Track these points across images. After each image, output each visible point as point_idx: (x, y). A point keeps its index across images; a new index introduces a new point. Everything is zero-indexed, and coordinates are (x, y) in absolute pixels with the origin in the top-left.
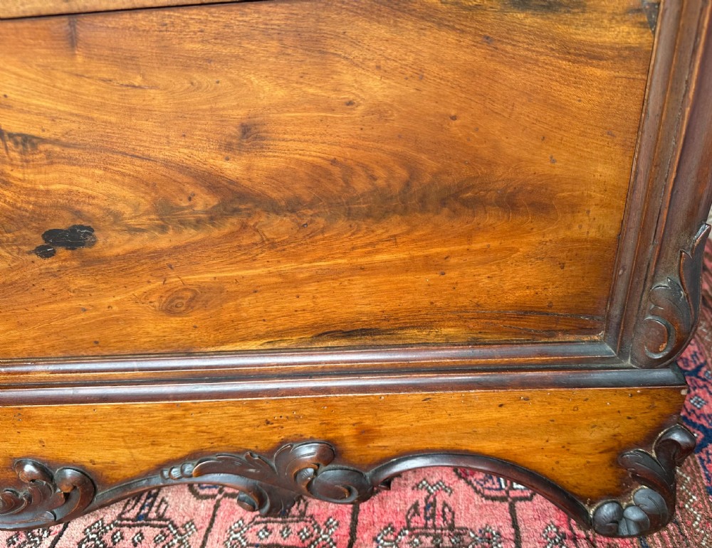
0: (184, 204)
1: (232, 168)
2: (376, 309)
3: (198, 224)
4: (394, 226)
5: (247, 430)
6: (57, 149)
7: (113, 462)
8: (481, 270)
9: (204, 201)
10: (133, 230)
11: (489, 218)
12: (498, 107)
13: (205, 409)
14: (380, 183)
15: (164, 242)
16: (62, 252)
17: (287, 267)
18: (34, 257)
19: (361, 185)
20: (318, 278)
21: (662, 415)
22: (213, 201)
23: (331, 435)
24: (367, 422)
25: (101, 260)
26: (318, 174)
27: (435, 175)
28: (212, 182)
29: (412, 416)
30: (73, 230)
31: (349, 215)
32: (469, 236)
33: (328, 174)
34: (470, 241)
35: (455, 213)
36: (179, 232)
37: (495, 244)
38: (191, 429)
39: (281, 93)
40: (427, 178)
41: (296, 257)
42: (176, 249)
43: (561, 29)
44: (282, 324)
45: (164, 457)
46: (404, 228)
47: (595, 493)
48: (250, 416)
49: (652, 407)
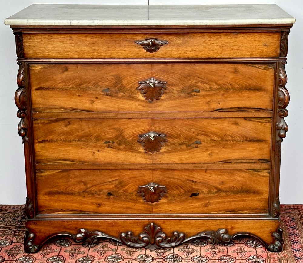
0: (212, 191)
1: (220, 186)
2: (235, 207)
3: (213, 193)
4: (239, 195)
5: (214, 226)
6: (198, 183)
7: (190, 232)
8: (250, 202)
9: (215, 190)
10: (204, 194)
11: (252, 194)
12: (253, 181)
13: (208, 222)
14: (238, 189)
15: (208, 196)
16: (193, 196)
17: (223, 200)
18: (189, 197)
19: (235, 189)
20: (228, 202)
21: (277, 226)
22: (216, 191)
23: (227, 228)
24: (233, 226)
25: (198, 198)
26: (230, 188)
27: (245, 188)
28: (216, 188)
29: (240, 225)
30: (196, 194)
31: (233, 193)
32: (249, 197)
33: (231, 188)
34: (249, 198)
35: (247, 194)
36: (210, 194)
37: (252, 198)
38: (205, 226)
39: (228, 178)
40: (244, 189)
41: (225, 199)
42: (209, 197)
43: (259, 174)
44: (221, 209)
45: (199, 232)
46: (240, 195)
47: (269, 243)
48: (215, 223)
49: (276, 224)
